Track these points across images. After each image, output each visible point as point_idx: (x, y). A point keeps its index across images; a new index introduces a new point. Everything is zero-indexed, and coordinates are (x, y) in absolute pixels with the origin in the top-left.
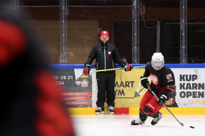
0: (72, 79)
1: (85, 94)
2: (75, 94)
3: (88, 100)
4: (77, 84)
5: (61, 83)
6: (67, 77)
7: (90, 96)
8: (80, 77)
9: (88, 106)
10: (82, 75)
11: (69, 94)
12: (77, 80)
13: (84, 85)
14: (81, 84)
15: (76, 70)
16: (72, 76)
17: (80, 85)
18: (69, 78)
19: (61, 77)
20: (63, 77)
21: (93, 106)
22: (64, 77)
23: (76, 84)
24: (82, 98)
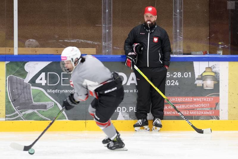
0: (190, 77)
1: (208, 100)
2: (195, 99)
3: (213, 108)
4: (198, 85)
5: (174, 84)
6: (182, 75)
7: (217, 102)
8: (202, 74)
9: (213, 118)
10: (205, 72)
11: (185, 100)
12: (198, 79)
13: (207, 87)
14: (203, 84)
15: (196, 64)
16: (190, 73)
17: (202, 86)
18: (186, 76)
19: (174, 73)
20: (177, 74)
21: (220, 117)
22: (179, 75)
23: (196, 84)
24: (205, 105)
